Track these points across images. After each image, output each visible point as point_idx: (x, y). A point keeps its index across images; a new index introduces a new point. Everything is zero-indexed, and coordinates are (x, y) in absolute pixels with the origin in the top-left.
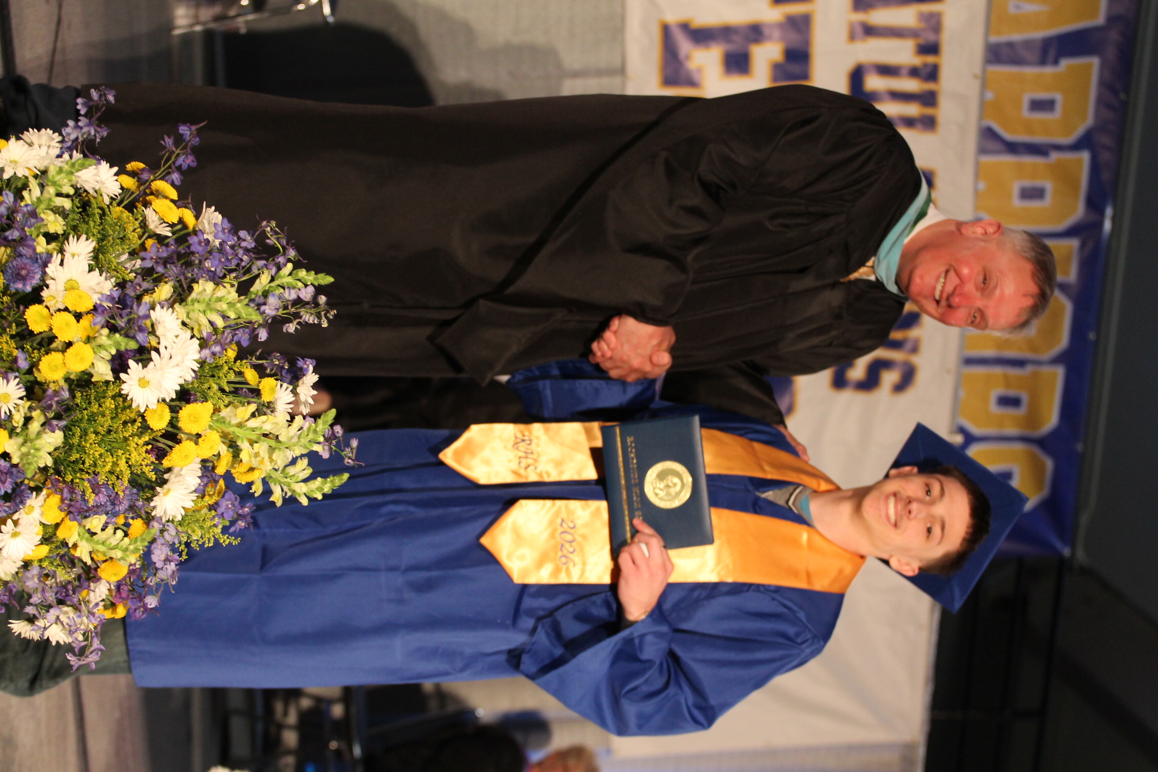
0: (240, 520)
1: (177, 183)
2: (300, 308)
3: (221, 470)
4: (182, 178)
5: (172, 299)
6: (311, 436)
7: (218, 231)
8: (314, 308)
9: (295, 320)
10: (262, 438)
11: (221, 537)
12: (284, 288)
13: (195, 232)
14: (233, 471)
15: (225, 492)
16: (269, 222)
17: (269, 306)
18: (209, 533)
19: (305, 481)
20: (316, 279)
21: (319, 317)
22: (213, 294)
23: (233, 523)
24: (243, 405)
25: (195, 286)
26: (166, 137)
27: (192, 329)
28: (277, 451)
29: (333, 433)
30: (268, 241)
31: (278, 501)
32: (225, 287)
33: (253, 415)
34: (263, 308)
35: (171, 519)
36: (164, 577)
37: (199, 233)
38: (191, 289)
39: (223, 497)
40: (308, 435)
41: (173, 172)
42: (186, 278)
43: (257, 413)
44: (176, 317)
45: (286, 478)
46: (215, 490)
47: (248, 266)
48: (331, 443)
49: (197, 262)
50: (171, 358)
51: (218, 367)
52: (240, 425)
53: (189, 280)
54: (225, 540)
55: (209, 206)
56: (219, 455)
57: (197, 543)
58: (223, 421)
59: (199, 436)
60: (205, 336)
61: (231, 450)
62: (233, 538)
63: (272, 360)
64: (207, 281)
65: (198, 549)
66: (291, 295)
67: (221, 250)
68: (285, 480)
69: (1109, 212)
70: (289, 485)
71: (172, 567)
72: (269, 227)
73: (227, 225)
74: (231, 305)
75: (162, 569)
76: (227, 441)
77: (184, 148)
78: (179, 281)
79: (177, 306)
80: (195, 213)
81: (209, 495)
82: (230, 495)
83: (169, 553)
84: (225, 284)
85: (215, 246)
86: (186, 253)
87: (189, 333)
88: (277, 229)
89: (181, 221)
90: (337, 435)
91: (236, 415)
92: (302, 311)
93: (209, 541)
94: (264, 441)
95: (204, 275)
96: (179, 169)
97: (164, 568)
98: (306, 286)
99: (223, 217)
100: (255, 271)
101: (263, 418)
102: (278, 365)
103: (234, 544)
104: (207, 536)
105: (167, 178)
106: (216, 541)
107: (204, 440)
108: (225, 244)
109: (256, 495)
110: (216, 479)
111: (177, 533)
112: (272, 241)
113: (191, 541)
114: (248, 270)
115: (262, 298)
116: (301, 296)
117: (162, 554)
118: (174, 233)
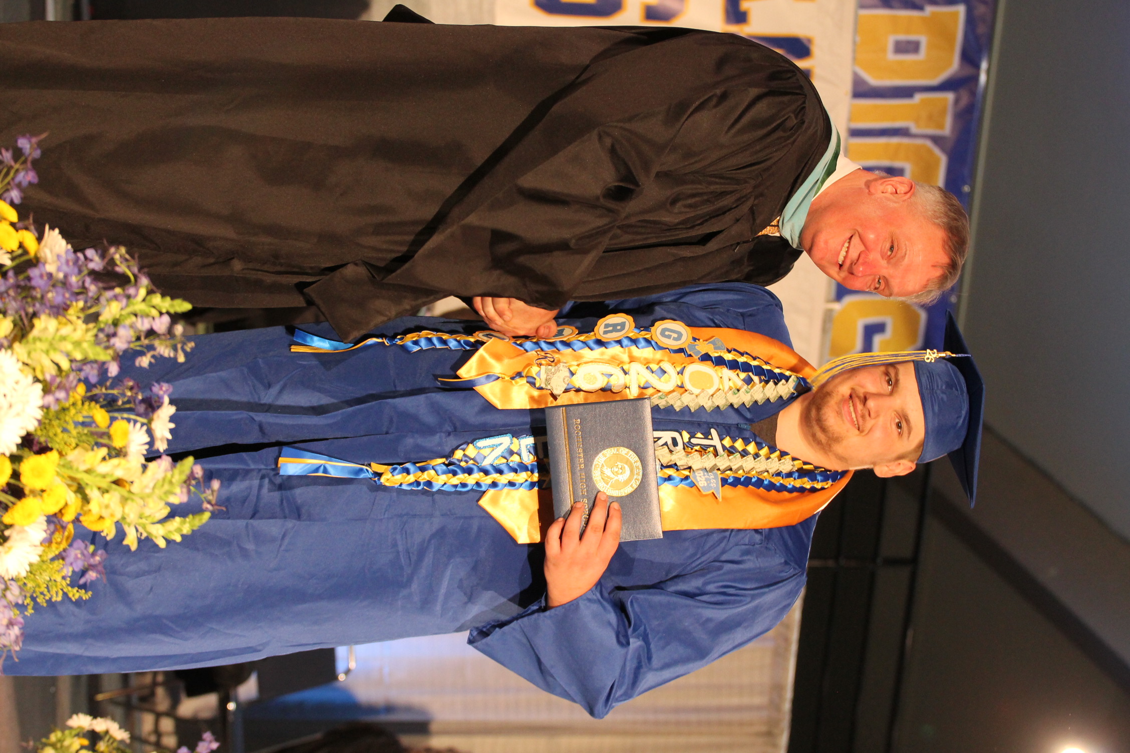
0: (92, 570)
1: (17, 201)
2: (154, 339)
3: (68, 517)
4: (22, 195)
5: (12, 336)
6: (167, 487)
7: (62, 264)
8: (169, 339)
9: (149, 351)
10: (114, 486)
11: (70, 588)
12: (136, 315)
13: (35, 262)
14: (82, 518)
15: (74, 540)
16: (118, 248)
17: (120, 338)
18: (56, 586)
19: (163, 521)
20: (172, 306)
21: (175, 349)
22: (58, 330)
23: (83, 573)
24: (93, 449)
25: (36, 322)
26: (3, 151)
27: (34, 369)
28: (129, 502)
29: (192, 473)
30: (117, 269)
31: (132, 544)
32: (70, 322)
33: (104, 459)
34: (113, 341)
35: (14, 577)
36: (7, 643)
37: (41, 265)
38: (32, 326)
39: (70, 545)
40: (163, 485)
41: (12, 189)
42: (27, 314)
43: (107, 457)
44: (15, 360)
45: (141, 518)
46: (63, 537)
47: (96, 297)
48: (190, 485)
49: (39, 296)
50: (11, 406)
51: (64, 410)
52: (88, 472)
53: (30, 316)
54: (75, 594)
55: (52, 228)
56: (66, 505)
57: (44, 598)
58: (68, 466)
59: (43, 491)
60: (48, 378)
61: (79, 496)
62: (83, 591)
63: (124, 391)
64: (49, 315)
65: (45, 605)
66: (144, 325)
67: (65, 283)
68: (141, 521)
69: (984, 65)
70: (144, 528)
71: (16, 631)
72: (119, 254)
73: (71, 256)
74: (77, 344)
75: (4, 634)
76: (75, 487)
77: (25, 162)
78: (20, 316)
79: (16, 345)
80: (37, 235)
81: (56, 543)
82: (79, 543)
83: (14, 614)
84: (69, 317)
85: (58, 281)
86: (26, 286)
87: (30, 379)
88: (127, 256)
89: (21, 246)
90: (197, 476)
91: (84, 461)
92: (157, 343)
93: (57, 593)
94: (115, 490)
95: (47, 311)
96: (19, 186)
97: (7, 635)
98: (161, 314)
99: (67, 243)
100: (103, 300)
101: (115, 461)
102: (132, 396)
103: (84, 598)
104: (55, 589)
105: (6, 195)
106: (65, 594)
107: (49, 495)
108: (69, 278)
109: (108, 538)
110: (64, 525)
111: (21, 593)
112: (122, 268)
113: (37, 597)
114: (97, 300)
115: (112, 327)
116: (156, 328)
117: (4, 617)
118: (13, 259)
